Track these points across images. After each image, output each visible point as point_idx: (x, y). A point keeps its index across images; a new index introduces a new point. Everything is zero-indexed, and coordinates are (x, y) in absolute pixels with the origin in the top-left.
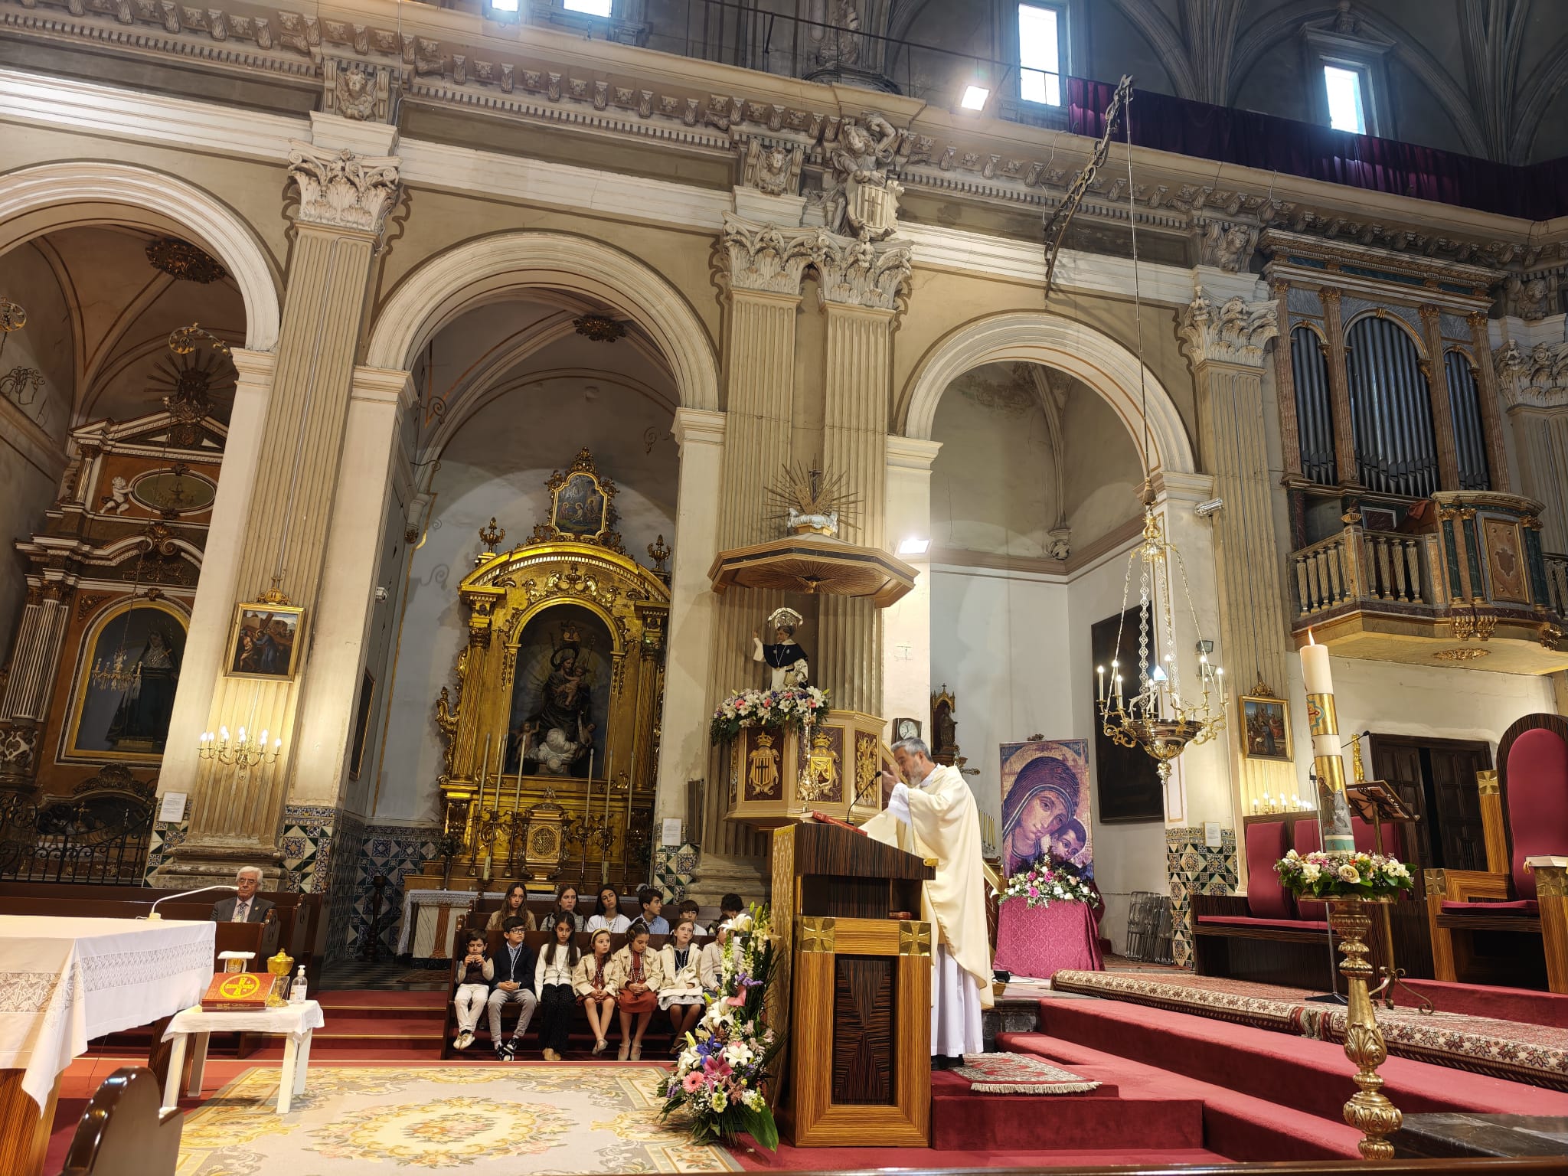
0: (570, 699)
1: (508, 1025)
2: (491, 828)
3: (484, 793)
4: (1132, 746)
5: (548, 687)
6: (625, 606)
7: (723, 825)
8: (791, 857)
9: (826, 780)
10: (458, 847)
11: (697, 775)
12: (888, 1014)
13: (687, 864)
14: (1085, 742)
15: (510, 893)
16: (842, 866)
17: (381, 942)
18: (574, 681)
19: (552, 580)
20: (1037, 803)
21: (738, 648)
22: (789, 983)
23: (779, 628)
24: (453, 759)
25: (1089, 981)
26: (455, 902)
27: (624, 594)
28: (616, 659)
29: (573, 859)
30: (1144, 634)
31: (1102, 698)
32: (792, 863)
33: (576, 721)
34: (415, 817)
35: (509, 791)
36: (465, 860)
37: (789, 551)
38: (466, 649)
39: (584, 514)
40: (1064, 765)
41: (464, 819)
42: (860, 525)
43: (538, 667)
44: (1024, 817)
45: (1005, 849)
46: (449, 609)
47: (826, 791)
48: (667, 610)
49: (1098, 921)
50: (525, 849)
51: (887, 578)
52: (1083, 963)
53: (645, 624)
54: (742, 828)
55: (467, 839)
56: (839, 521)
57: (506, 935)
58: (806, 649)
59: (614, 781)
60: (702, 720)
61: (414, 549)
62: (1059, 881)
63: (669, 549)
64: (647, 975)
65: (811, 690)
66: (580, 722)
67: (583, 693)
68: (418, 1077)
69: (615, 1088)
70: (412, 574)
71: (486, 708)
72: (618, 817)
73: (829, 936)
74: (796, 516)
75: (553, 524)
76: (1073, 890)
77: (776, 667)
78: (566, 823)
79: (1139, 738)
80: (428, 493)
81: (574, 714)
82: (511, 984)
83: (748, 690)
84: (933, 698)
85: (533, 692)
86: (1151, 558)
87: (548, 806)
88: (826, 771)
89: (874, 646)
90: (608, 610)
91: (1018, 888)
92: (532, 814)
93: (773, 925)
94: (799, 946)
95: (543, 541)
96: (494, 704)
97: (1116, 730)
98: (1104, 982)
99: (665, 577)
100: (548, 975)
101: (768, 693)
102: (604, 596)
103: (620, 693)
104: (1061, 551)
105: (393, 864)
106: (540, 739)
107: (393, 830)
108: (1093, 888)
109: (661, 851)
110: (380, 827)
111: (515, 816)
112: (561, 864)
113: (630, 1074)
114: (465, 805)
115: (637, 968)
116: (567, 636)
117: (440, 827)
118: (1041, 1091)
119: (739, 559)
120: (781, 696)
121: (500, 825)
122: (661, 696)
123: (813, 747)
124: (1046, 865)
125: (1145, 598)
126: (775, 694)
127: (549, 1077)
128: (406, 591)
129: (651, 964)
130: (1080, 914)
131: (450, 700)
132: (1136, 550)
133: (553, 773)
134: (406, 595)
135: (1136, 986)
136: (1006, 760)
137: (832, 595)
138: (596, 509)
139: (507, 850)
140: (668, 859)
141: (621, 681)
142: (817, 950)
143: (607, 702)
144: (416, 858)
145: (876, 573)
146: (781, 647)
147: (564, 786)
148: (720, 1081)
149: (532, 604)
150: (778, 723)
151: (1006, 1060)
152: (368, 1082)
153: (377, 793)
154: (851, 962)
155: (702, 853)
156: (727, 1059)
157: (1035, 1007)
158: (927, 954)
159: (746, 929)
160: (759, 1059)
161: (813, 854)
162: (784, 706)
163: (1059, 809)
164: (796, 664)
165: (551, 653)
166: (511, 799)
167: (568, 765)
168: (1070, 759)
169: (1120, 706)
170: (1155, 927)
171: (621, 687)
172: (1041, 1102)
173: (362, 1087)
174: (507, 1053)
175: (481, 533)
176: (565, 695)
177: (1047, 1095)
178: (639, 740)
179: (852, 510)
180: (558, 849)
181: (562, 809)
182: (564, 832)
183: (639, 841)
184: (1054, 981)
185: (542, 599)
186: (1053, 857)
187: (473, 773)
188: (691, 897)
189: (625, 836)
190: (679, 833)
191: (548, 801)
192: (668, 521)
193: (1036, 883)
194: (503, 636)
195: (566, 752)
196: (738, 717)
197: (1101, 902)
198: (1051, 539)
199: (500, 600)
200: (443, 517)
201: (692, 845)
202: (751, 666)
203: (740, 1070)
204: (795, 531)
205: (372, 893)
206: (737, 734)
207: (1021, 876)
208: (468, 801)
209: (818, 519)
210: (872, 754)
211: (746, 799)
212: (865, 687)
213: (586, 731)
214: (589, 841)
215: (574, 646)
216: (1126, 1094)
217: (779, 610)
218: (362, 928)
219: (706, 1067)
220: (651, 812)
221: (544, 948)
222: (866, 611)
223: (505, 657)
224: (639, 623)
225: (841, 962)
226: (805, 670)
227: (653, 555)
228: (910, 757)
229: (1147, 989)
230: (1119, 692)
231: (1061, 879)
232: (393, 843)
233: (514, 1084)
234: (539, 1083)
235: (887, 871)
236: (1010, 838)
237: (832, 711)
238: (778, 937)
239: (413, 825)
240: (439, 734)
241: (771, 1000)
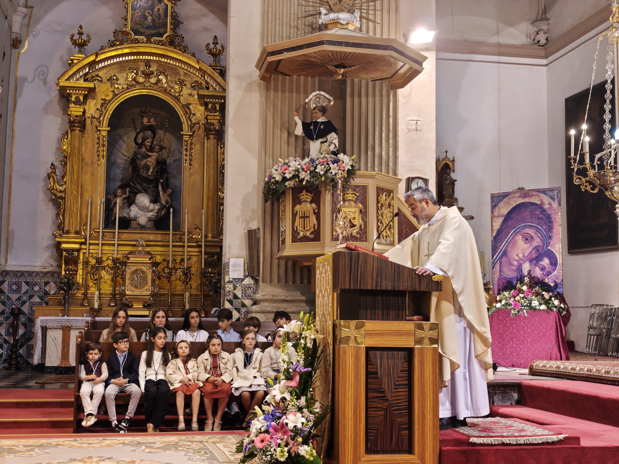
0: (151, 170)
1: (121, 408)
2: (97, 270)
3: (90, 244)
4: (595, 192)
5: (133, 161)
6: (190, 95)
7: (276, 262)
8: (331, 277)
9: (354, 226)
10: (73, 284)
11: (254, 226)
12: (407, 390)
13: (249, 292)
14: (559, 190)
15: (115, 315)
16: (370, 281)
17: (20, 356)
18: (154, 156)
19: (131, 76)
20: (519, 238)
21: (282, 125)
22: (331, 369)
23: (314, 109)
24: (64, 218)
25: (558, 367)
26: (74, 324)
27: (189, 85)
28: (186, 138)
29: (162, 292)
30: (608, 102)
31: (572, 155)
32: (331, 281)
33: (157, 187)
34: (39, 264)
35: (109, 242)
36: (79, 294)
37: (321, 43)
38: (67, 133)
39: (153, 20)
40: (541, 208)
41: (76, 263)
42: (378, 20)
43: (124, 146)
44: (509, 249)
45: (493, 274)
46: (51, 101)
47: (354, 234)
48: (224, 98)
49: (565, 325)
50: (124, 285)
51: (401, 64)
52: (554, 355)
53: (207, 109)
54: (290, 264)
55: (79, 279)
56: (361, 17)
57: (115, 346)
58: (336, 124)
59: (190, 233)
60: (256, 182)
61: (19, 53)
62: (536, 296)
63: (223, 47)
64: (223, 371)
65: (341, 156)
66: (160, 188)
67: (162, 165)
68: (58, 445)
69: (203, 449)
70: (20, 74)
71: (86, 178)
72: (194, 259)
73: (360, 334)
74: (326, 14)
75: (128, 29)
76: (547, 302)
77: (312, 140)
78: (155, 264)
79: (602, 186)
80: (26, 6)
81: (155, 182)
82: (121, 380)
83: (291, 158)
84: (438, 161)
85: (122, 165)
86: (615, 40)
87: (140, 253)
88: (354, 218)
89: (391, 120)
90: (177, 99)
91: (503, 302)
92: (128, 258)
93: (318, 327)
94: (338, 342)
95: (121, 44)
96: (92, 175)
97: (584, 180)
98: (570, 367)
99: (221, 70)
100: (148, 373)
101: (307, 160)
102: (172, 88)
103: (190, 164)
104: (542, 38)
105: (25, 298)
106: (130, 201)
107: (22, 273)
108: (562, 300)
109: (229, 282)
110: (12, 271)
111: (115, 261)
112: (153, 295)
113: (214, 440)
114: (76, 254)
115: (215, 367)
116: (145, 120)
117: (57, 270)
118: (522, 442)
119: (280, 52)
120: (317, 162)
121: (104, 268)
122: (223, 167)
123: (344, 200)
124: (526, 284)
125: (610, 73)
126: (312, 161)
127: (154, 443)
128: (16, 87)
129: (226, 364)
130: (552, 319)
131: (58, 173)
132: (604, 33)
133: (142, 227)
134: (16, 90)
135: (594, 370)
136: (496, 206)
137: (356, 80)
138: (162, 15)
139: (110, 286)
140: (235, 289)
141: (191, 155)
142: (352, 344)
143: (180, 173)
144: (42, 294)
145: (392, 59)
146: (316, 123)
147: (152, 237)
148: (282, 440)
149: (116, 95)
150: (317, 182)
151: (495, 423)
152: (21, 448)
153: (7, 246)
154: (378, 353)
155: (261, 283)
156: (287, 424)
157: (518, 387)
158: (436, 346)
159: (297, 331)
160: (311, 424)
161: (347, 274)
162: (320, 170)
163: (537, 242)
164: (328, 137)
165: (134, 134)
166: (111, 248)
167: (154, 221)
168: (546, 203)
169: (587, 160)
170: (609, 330)
171: (191, 160)
172: (523, 449)
173: (17, 452)
174: (121, 429)
175: (72, 38)
176: (147, 167)
177: (525, 444)
178: (208, 201)
179: (371, 8)
180: (150, 283)
181: (151, 254)
182: (153, 272)
183: (212, 277)
184: (531, 369)
185: (124, 91)
186: (531, 278)
187: (80, 228)
188: (253, 315)
189: (201, 273)
190: (242, 269)
191: (140, 249)
192: (221, 24)
193: (518, 298)
194: (96, 122)
195: (151, 211)
196: (285, 179)
197: (568, 311)
198: (533, 29)
199: (91, 93)
200: (40, 26)
201: (252, 278)
202: (292, 140)
203: (296, 431)
204: (325, 27)
205: (10, 320)
206: (284, 193)
207: (506, 294)
208: (78, 250)
209: (344, 16)
210: (389, 205)
211: (293, 242)
212: (383, 154)
213: (166, 195)
214: (173, 278)
215: (151, 128)
216: (585, 443)
217: (314, 94)
218: (5, 346)
219: (271, 430)
220: (220, 255)
221: (144, 354)
222: (384, 92)
223: (98, 138)
224: (202, 108)
225: (371, 353)
226: (336, 142)
227: (210, 52)
228: (418, 204)
229: (603, 371)
230: (587, 149)
231: (537, 294)
232: (23, 283)
233: (129, 448)
234: (147, 447)
235: (405, 285)
236: (498, 266)
237: (358, 172)
238: (321, 336)
239: (37, 269)
240: (51, 200)
241: (318, 382)
